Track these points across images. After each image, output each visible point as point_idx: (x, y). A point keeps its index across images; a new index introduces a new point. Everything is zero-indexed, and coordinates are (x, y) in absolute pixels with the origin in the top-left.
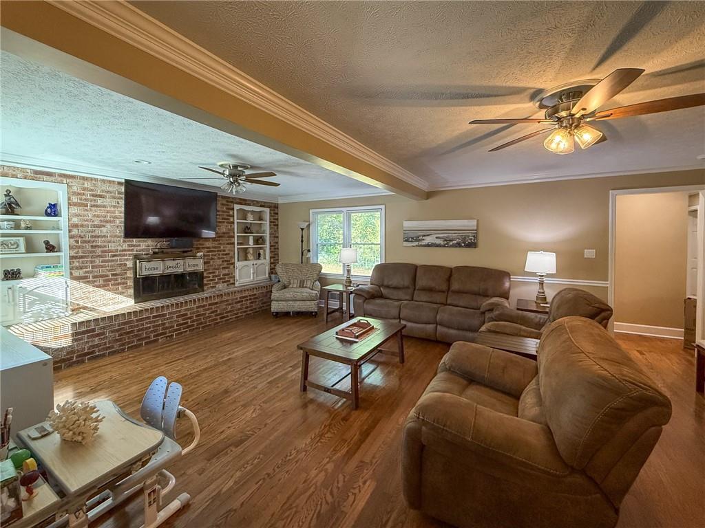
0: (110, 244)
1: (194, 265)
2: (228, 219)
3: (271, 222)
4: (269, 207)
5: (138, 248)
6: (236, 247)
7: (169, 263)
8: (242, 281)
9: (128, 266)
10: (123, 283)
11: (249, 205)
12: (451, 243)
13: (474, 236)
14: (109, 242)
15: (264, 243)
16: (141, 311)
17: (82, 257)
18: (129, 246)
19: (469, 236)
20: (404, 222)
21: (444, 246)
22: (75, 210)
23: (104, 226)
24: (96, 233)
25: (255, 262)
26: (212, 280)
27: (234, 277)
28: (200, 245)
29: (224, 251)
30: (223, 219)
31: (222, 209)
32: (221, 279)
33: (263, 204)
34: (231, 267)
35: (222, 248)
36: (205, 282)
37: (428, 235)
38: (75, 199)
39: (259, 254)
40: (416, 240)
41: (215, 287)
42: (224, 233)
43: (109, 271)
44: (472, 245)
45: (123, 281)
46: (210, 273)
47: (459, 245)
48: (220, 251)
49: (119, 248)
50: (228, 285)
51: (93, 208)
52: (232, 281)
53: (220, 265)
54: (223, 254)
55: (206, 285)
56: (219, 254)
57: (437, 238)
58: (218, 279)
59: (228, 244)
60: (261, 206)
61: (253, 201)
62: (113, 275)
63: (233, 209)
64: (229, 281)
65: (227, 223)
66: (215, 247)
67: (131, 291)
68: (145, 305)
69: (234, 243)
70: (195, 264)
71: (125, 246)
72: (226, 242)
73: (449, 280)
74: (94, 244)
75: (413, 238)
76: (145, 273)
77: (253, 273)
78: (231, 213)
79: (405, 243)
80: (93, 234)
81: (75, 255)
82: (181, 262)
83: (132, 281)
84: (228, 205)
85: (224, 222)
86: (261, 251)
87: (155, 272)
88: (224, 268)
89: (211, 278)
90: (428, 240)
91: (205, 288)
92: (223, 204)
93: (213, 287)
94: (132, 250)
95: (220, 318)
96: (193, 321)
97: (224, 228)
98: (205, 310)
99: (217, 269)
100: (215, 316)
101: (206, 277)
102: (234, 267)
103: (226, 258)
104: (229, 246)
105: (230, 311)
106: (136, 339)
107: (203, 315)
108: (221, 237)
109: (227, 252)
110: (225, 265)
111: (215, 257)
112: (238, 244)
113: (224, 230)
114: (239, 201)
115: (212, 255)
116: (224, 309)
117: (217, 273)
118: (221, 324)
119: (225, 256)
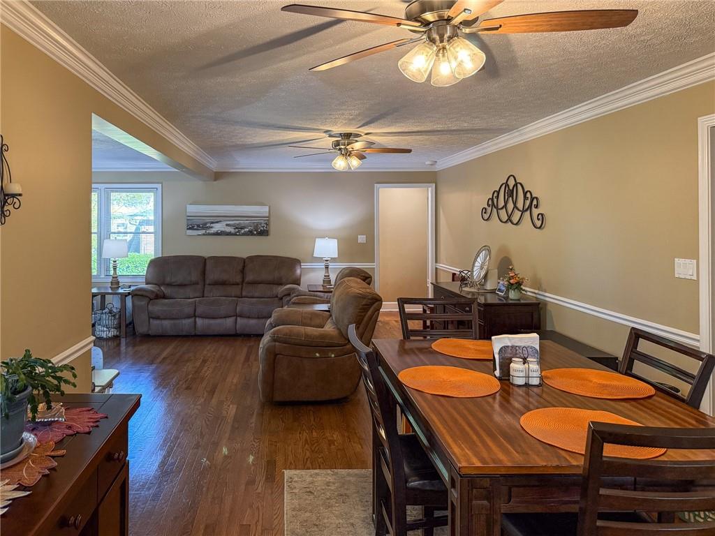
12: (243, 231)
13: (266, 224)
19: (261, 224)
20: (188, 206)
21: (235, 234)
37: (217, 222)
40: (203, 228)
44: (264, 233)
47: (251, 233)
57: (227, 225)
73: (243, 271)
75: (198, 225)
79: (188, 231)
90: (218, 227)
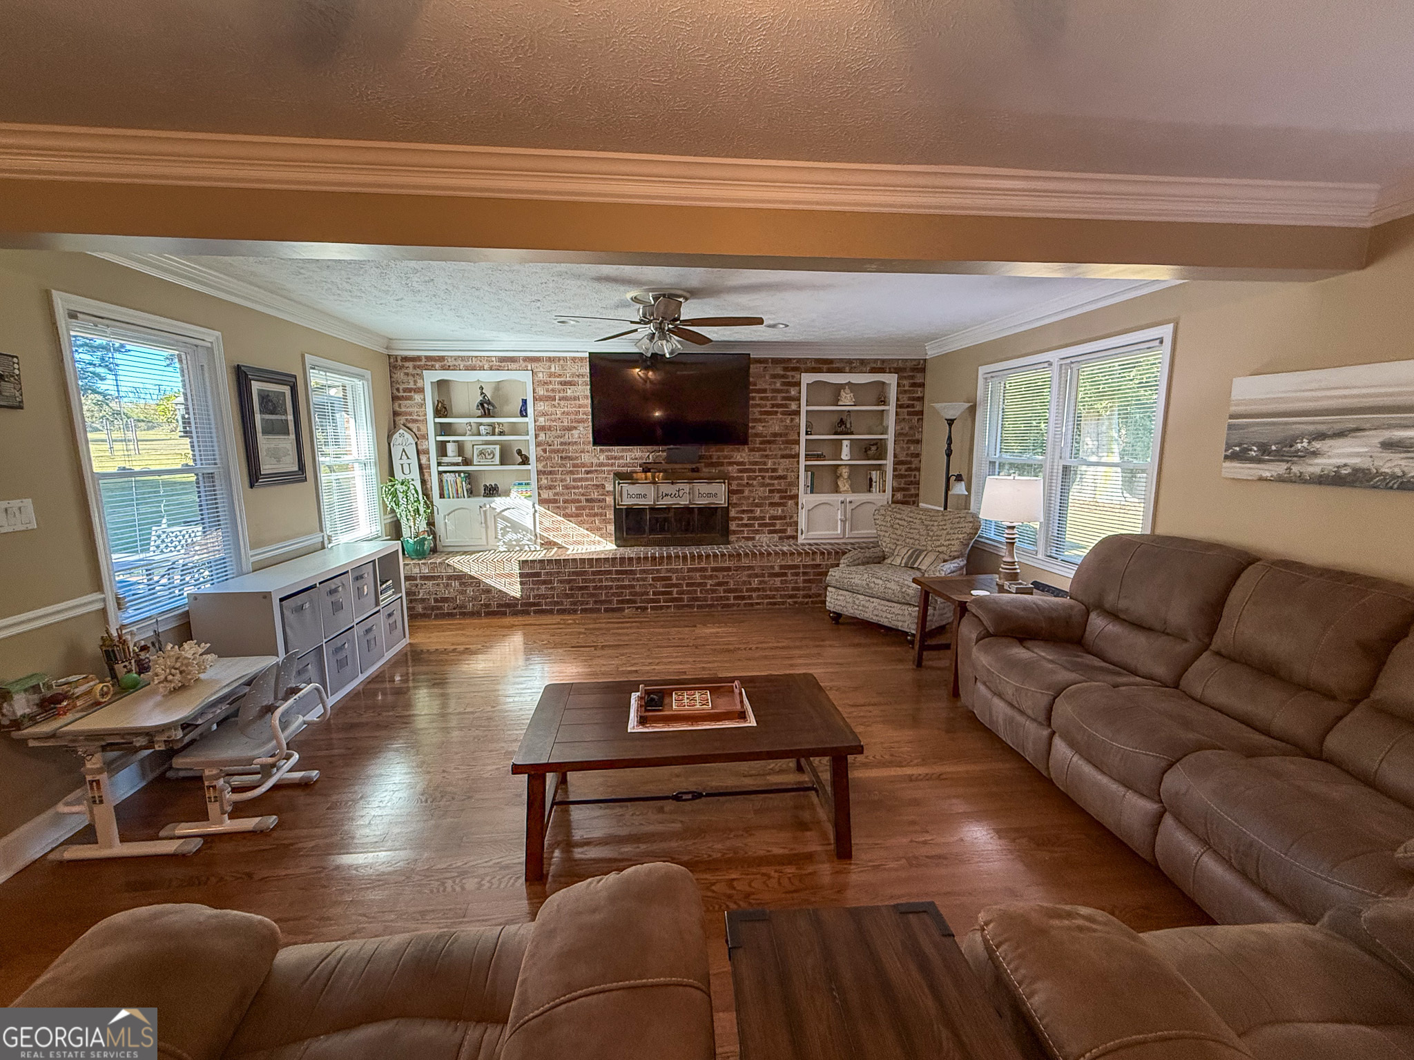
0: (583, 455)
1: (709, 495)
2: (786, 406)
3: (899, 406)
4: (896, 371)
5: (621, 461)
6: (803, 462)
7: (666, 488)
8: (812, 534)
9: (607, 489)
10: (601, 515)
11: (840, 370)
14: (581, 452)
15: (881, 455)
16: (622, 559)
17: (551, 473)
20: (1239, 381)
22: (541, 406)
23: (575, 428)
24: (566, 439)
25: (850, 497)
26: (746, 525)
27: (796, 523)
28: (725, 457)
29: (774, 470)
30: (773, 406)
31: (773, 387)
32: (765, 525)
33: (879, 365)
34: (790, 502)
35: (769, 465)
36: (733, 526)
38: (541, 392)
39: (871, 480)
41: (753, 538)
42: (775, 435)
43: (583, 495)
45: (600, 511)
46: (743, 512)
48: (767, 470)
49: (595, 461)
50: (780, 538)
51: (562, 403)
52: (790, 532)
53: (765, 498)
54: (771, 478)
55: (734, 532)
56: (763, 478)
58: (760, 525)
59: (783, 457)
60: (873, 371)
61: (850, 362)
62: (587, 500)
63: (798, 384)
64: (784, 531)
65: (784, 413)
66: (756, 463)
67: (611, 528)
68: (630, 552)
69: (797, 455)
70: (711, 493)
71: (602, 458)
72: (780, 453)
74: (564, 455)
76: (627, 502)
77: (844, 522)
78: (793, 392)
80: (562, 440)
81: (543, 469)
82: (687, 487)
83: (612, 512)
84: (783, 376)
85: (776, 412)
86: (875, 475)
87: (641, 502)
88: (772, 504)
89: (745, 522)
91: (732, 538)
92: (774, 376)
93: (748, 539)
94: (612, 465)
95: (735, 598)
96: (682, 593)
97: (775, 425)
98: (705, 577)
99: (757, 505)
100: (725, 591)
101: (735, 519)
102: (797, 504)
103: (780, 484)
104: (787, 460)
105: (758, 589)
106: (591, 600)
107: (700, 584)
108: (769, 442)
109: (780, 473)
110: (776, 498)
111: (755, 482)
112: (808, 457)
113: (777, 429)
114: (813, 365)
115: (749, 478)
116: (744, 583)
117: (758, 513)
118: (735, 608)
119: (776, 482)
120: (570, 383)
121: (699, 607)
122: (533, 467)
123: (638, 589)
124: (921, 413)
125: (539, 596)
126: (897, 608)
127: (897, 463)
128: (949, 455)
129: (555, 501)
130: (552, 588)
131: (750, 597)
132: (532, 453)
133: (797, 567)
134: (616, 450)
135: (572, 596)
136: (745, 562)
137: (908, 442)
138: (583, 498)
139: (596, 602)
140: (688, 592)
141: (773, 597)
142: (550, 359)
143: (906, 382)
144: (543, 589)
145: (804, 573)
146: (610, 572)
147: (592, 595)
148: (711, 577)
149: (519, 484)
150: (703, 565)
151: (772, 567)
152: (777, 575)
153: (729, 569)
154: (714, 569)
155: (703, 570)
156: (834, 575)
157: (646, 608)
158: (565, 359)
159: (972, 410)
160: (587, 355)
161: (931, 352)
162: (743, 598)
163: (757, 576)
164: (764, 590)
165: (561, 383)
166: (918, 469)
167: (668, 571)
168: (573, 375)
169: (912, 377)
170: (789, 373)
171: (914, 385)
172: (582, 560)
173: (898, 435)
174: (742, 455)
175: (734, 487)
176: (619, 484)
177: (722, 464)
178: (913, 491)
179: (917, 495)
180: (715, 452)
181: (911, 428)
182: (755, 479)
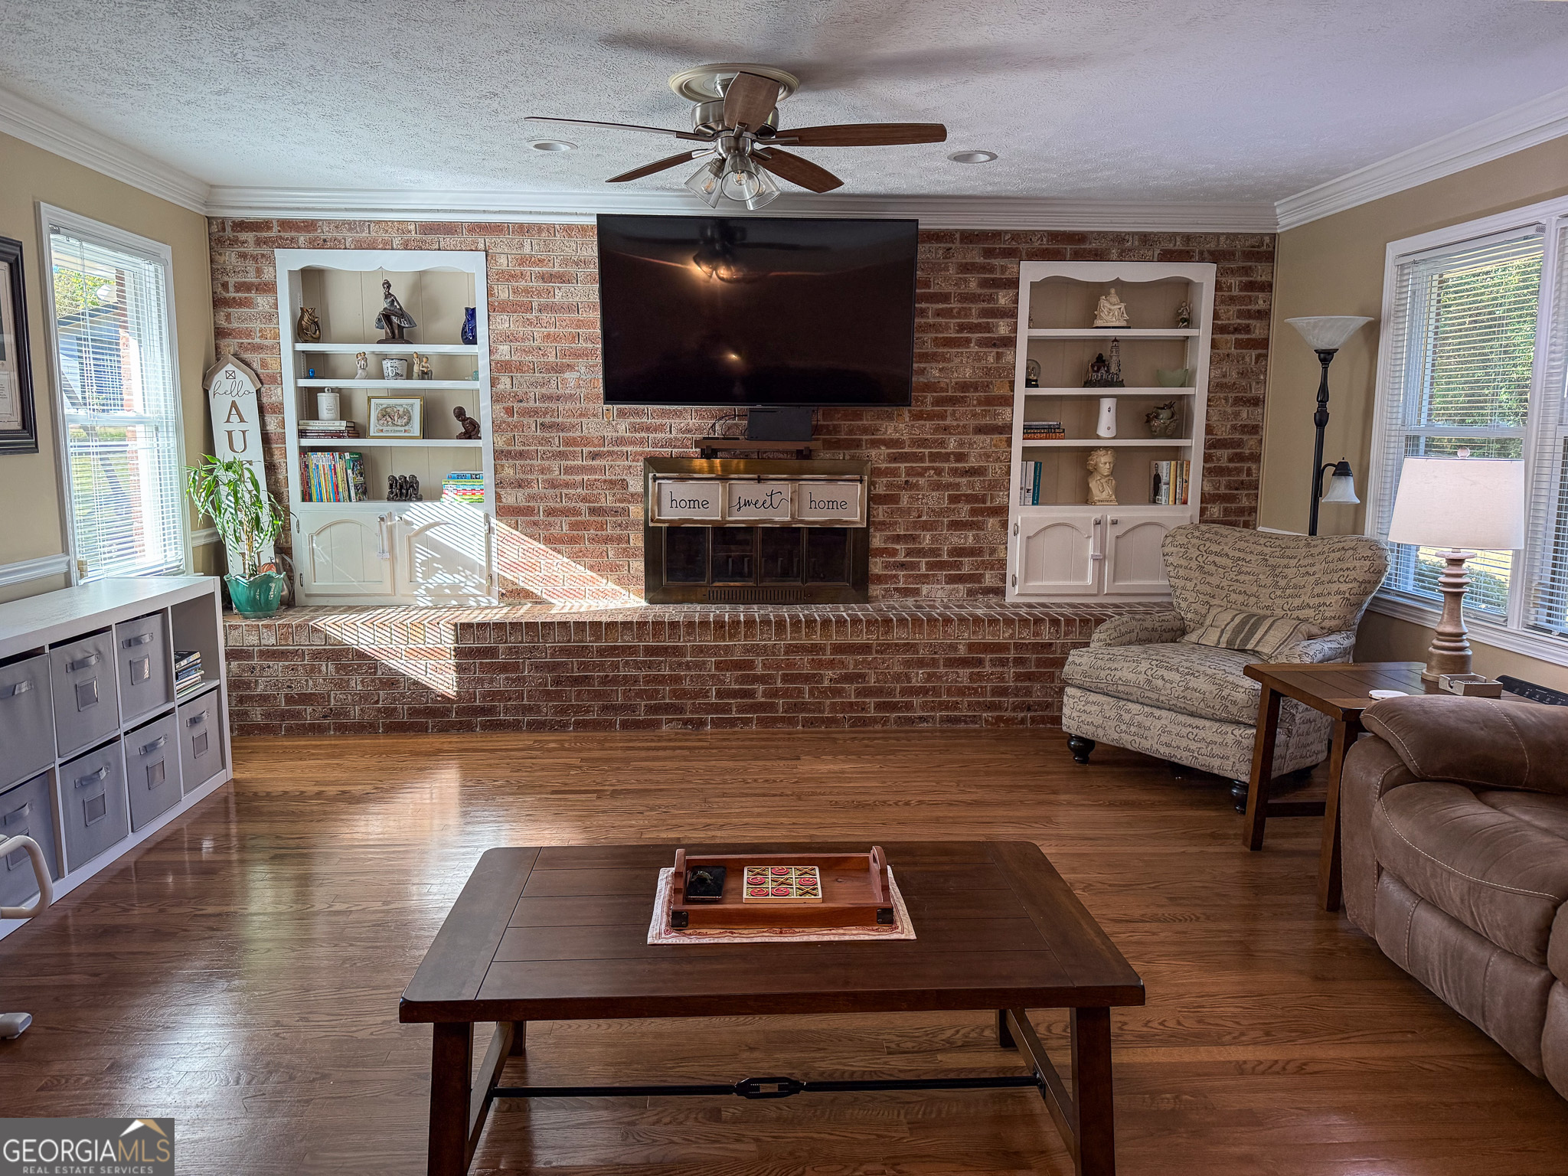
0: (584, 420)
1: (831, 504)
2: (988, 328)
3: (1218, 329)
4: (1215, 257)
5: (659, 435)
6: (1018, 442)
7: (746, 489)
8: (1035, 585)
9: (631, 489)
10: (619, 540)
11: (1099, 256)
14: (581, 415)
15: (1180, 425)
16: (658, 625)
17: (521, 455)
18: (634, 428)
22: (504, 323)
23: (570, 367)
24: (551, 390)
25: (1112, 512)
26: (902, 565)
27: (1002, 564)
28: (865, 430)
29: (960, 457)
30: (962, 328)
31: (963, 289)
32: (941, 565)
33: (1179, 245)
34: (992, 522)
35: (952, 445)
36: (876, 566)
38: (503, 293)
39: (1157, 479)
41: (916, 592)
42: (964, 386)
43: (584, 500)
45: (618, 531)
46: (898, 539)
48: (946, 457)
49: (609, 434)
50: (971, 593)
51: (544, 316)
52: (989, 579)
53: (941, 512)
54: (955, 472)
55: (880, 579)
56: (939, 472)
58: (931, 566)
59: (979, 430)
60: (1168, 256)
61: (1119, 238)
62: (593, 511)
63: (1014, 283)
64: (979, 578)
65: (981, 343)
66: (922, 443)
67: (638, 565)
68: (671, 612)
69: (1007, 429)
70: (835, 501)
71: (622, 427)
72: (973, 422)
74: (548, 420)
76: (670, 514)
77: (1099, 561)
78: (1003, 299)
80: (544, 390)
81: (506, 448)
82: (786, 489)
83: (641, 535)
84: (983, 268)
85: (968, 341)
86: (1166, 469)
87: (697, 515)
88: (955, 525)
89: (901, 558)
91: (875, 590)
92: (965, 268)
93: (906, 592)
94: (641, 442)
95: (879, 707)
96: (774, 693)
97: (963, 367)
98: (820, 664)
99: (926, 526)
100: (858, 694)
101: (881, 552)
102: (1005, 525)
103: (971, 485)
104: (987, 438)
105: (923, 691)
106: (596, 705)
107: (807, 678)
108: (952, 401)
109: (973, 462)
110: (964, 511)
111: (922, 481)
112: (1029, 431)
113: (967, 373)
114: (1045, 244)
115: (910, 472)
116: (897, 678)
117: (926, 540)
118: (878, 727)
119: (964, 480)
120: (561, 278)
121: (807, 722)
122: (486, 441)
123: (687, 685)
124: (1264, 344)
125: (493, 695)
126: (1209, 730)
127: (1213, 444)
128: (1321, 420)
129: (528, 511)
130: (519, 679)
131: (909, 706)
132: (485, 414)
133: (1002, 648)
134: (651, 413)
135: (558, 695)
136: (899, 635)
137: (1238, 401)
138: (584, 507)
139: (605, 709)
140: (786, 693)
141: (955, 706)
142: (522, 229)
143: (1234, 281)
144: (501, 682)
145: (1019, 661)
146: (631, 650)
147: (598, 695)
148: (831, 664)
149: (459, 477)
150: (817, 639)
151: (953, 647)
152: (963, 662)
153: (865, 648)
154: (838, 649)
155: (815, 649)
156: (1078, 662)
157: (702, 723)
158: (551, 229)
159: (1372, 332)
160: (594, 221)
161: (1286, 218)
162: (893, 707)
163: (921, 663)
164: (936, 691)
165: (543, 277)
166: (1256, 458)
167: (747, 650)
168: (566, 262)
169: (1246, 271)
170: (997, 262)
171: (1251, 286)
172: (580, 626)
173: (1216, 387)
174: (898, 427)
175: (880, 490)
176: (655, 479)
177: (858, 444)
178: (1245, 503)
179: (1253, 510)
180: (843, 421)
181: (1242, 374)
182: (921, 475)
